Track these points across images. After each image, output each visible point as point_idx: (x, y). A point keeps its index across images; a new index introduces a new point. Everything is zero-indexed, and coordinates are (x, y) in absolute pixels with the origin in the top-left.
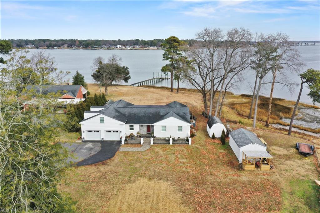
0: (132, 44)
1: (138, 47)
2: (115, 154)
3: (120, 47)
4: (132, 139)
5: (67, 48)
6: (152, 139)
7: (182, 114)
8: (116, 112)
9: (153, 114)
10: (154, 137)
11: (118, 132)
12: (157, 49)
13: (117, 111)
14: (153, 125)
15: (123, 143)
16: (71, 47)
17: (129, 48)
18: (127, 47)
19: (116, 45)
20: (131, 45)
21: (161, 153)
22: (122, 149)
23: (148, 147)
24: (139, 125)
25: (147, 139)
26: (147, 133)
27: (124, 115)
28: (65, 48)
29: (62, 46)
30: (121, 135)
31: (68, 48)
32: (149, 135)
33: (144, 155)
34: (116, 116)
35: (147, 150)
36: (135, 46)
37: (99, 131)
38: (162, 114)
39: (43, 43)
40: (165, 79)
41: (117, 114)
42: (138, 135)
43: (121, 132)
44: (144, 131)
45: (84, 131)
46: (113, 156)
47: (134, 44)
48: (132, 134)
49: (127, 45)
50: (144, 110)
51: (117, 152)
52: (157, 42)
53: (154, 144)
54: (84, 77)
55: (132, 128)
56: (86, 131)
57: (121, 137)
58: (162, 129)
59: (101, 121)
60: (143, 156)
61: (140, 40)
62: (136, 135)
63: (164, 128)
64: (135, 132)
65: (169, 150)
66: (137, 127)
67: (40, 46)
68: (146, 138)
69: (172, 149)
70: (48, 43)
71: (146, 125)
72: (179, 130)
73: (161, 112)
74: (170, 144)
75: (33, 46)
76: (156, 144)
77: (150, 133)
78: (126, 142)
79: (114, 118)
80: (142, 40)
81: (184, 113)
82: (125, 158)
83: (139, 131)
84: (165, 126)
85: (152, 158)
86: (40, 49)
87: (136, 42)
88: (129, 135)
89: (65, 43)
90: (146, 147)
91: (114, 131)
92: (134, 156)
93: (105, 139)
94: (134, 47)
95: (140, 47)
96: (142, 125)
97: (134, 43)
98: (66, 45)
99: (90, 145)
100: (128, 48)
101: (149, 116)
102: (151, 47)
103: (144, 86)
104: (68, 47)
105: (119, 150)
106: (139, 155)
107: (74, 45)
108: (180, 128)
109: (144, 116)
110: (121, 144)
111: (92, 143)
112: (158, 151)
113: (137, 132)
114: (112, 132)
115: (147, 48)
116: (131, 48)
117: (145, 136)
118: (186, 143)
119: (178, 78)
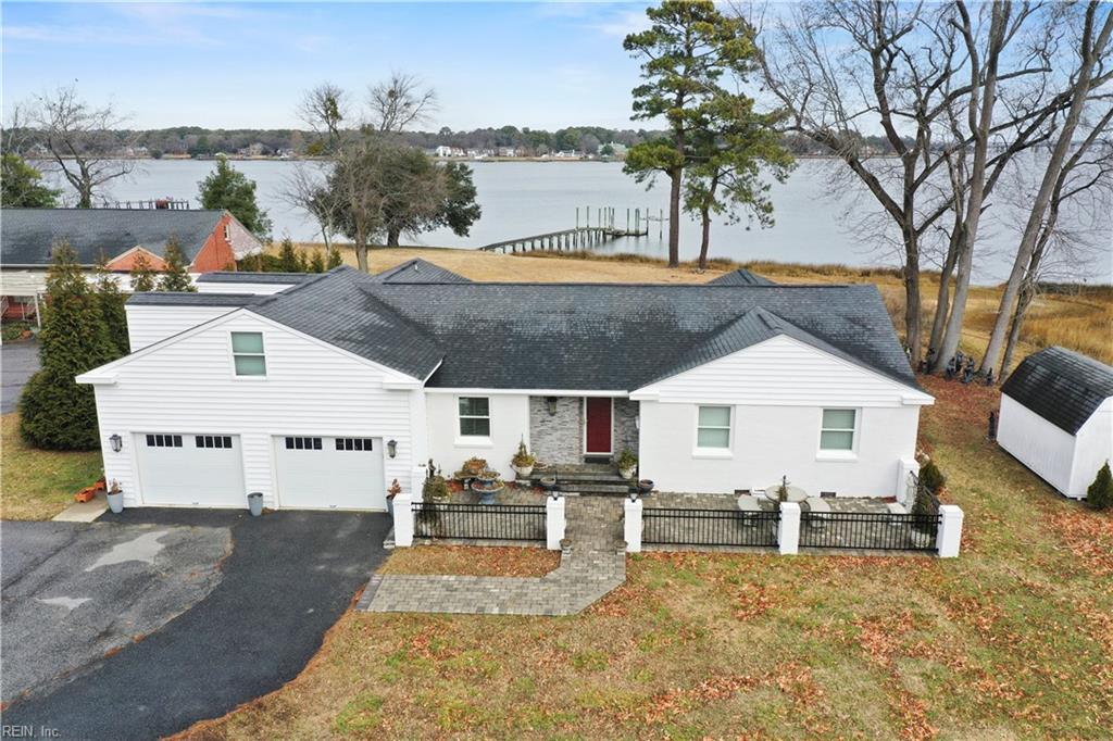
0: (490, 143)
1: (510, 152)
2: (318, 644)
3: (449, 151)
4: (476, 504)
5: (262, 157)
6: (633, 508)
7: (835, 326)
8: (367, 310)
9: (625, 322)
10: (643, 490)
11: (368, 445)
12: (581, 160)
13: (373, 302)
14: (634, 396)
15: (404, 530)
16: (276, 154)
17: (480, 157)
18: (472, 152)
19: (435, 147)
20: (487, 147)
21: (732, 636)
22: (390, 591)
23: (608, 577)
24: (531, 397)
25: (592, 500)
26: (588, 460)
27: (423, 330)
28: (253, 157)
29: (243, 151)
30: (394, 470)
31: (265, 157)
32: (598, 473)
33: (580, 662)
34: (364, 329)
35: (606, 600)
36: (501, 149)
37: (226, 442)
38: (691, 324)
39: (179, 139)
40: (628, 234)
41: (370, 318)
42: (518, 476)
43: (392, 444)
44: (566, 444)
45: (116, 438)
46: (290, 670)
47: (498, 145)
48: (475, 461)
49: (472, 146)
50: (564, 301)
51: (346, 621)
52: (580, 134)
53: (649, 549)
54: (254, 187)
55: (475, 421)
56: (135, 433)
57: (391, 486)
58: (699, 429)
59: (245, 365)
60: (570, 674)
61: (520, 129)
62: (507, 474)
63: (717, 422)
64: (497, 451)
65: (789, 612)
66: (511, 410)
67: (166, 152)
68: (583, 494)
69: (809, 593)
70: (194, 139)
71: (581, 399)
72: (828, 440)
73: (680, 312)
74: (783, 550)
75: (144, 149)
76: (669, 549)
77: (605, 461)
78: (426, 528)
79: (340, 339)
80: (526, 131)
81: (854, 321)
82: (402, 694)
83: (527, 443)
84: (728, 409)
85: (663, 695)
86: (167, 159)
87: (506, 135)
88: (459, 468)
89: (255, 141)
90: (594, 575)
92: (488, 665)
93: (273, 502)
94: (497, 155)
95: (518, 151)
96: (552, 399)
97: (496, 139)
98: (258, 146)
99: (144, 547)
100: (477, 158)
101: (603, 336)
102: (558, 155)
103: (538, 251)
104: (265, 153)
105: (363, 598)
106: (533, 655)
107: (286, 146)
108: (840, 425)
109: (559, 338)
110: (387, 546)
111: (164, 532)
112: (699, 610)
113: (517, 452)
114: (329, 446)
115: (544, 156)
116: (485, 155)
117: (573, 482)
118: (910, 546)
119: (703, 200)
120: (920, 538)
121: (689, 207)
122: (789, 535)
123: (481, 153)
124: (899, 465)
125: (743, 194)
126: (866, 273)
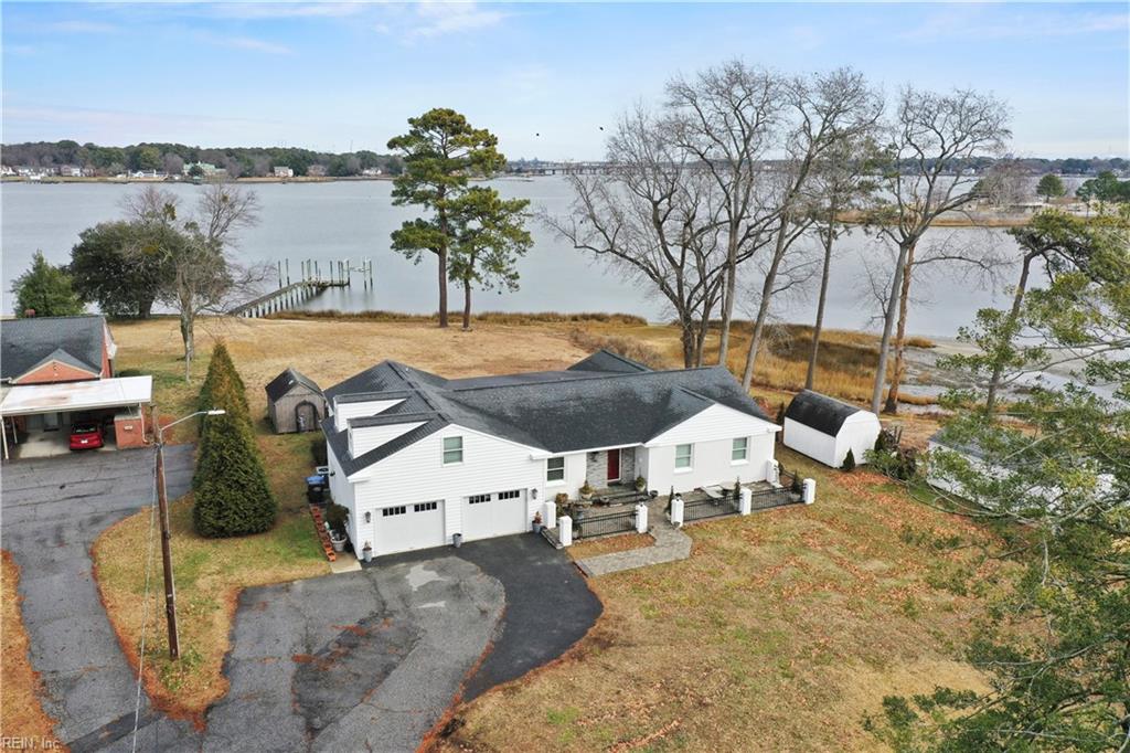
0: (45, 158)
1: (76, 171)
10: (651, 497)
11: (517, 494)
12: (166, 181)
14: (646, 445)
17: (38, 178)
18: (24, 171)
20: (43, 164)
22: (594, 565)
23: (683, 539)
24: (587, 454)
26: (609, 484)
30: (534, 507)
36: (64, 168)
37: (434, 506)
40: (333, 285)
44: (601, 478)
45: (368, 514)
47: (58, 161)
48: (561, 495)
49: (23, 163)
51: (592, 581)
52: (158, 153)
53: (689, 523)
55: (556, 471)
56: (377, 509)
58: (676, 458)
59: (449, 457)
61: (81, 144)
63: (686, 453)
64: (571, 487)
68: (624, 504)
71: (603, 452)
72: (735, 455)
74: (746, 513)
77: (617, 483)
80: (90, 147)
81: (724, 388)
83: (586, 479)
84: (690, 446)
87: (66, 151)
90: (676, 540)
91: (502, 496)
94: (59, 174)
95: (85, 171)
96: (595, 453)
97: (54, 156)
100: (32, 178)
102: (137, 175)
105: (585, 571)
110: (559, 547)
112: (734, 545)
113: (582, 485)
114: (495, 498)
115: (119, 176)
116: (43, 175)
117: (617, 498)
118: (791, 502)
119: (463, 271)
120: (796, 497)
121: (452, 278)
122: (746, 506)
123: (37, 172)
124: (768, 463)
125: (495, 265)
126: (575, 318)
